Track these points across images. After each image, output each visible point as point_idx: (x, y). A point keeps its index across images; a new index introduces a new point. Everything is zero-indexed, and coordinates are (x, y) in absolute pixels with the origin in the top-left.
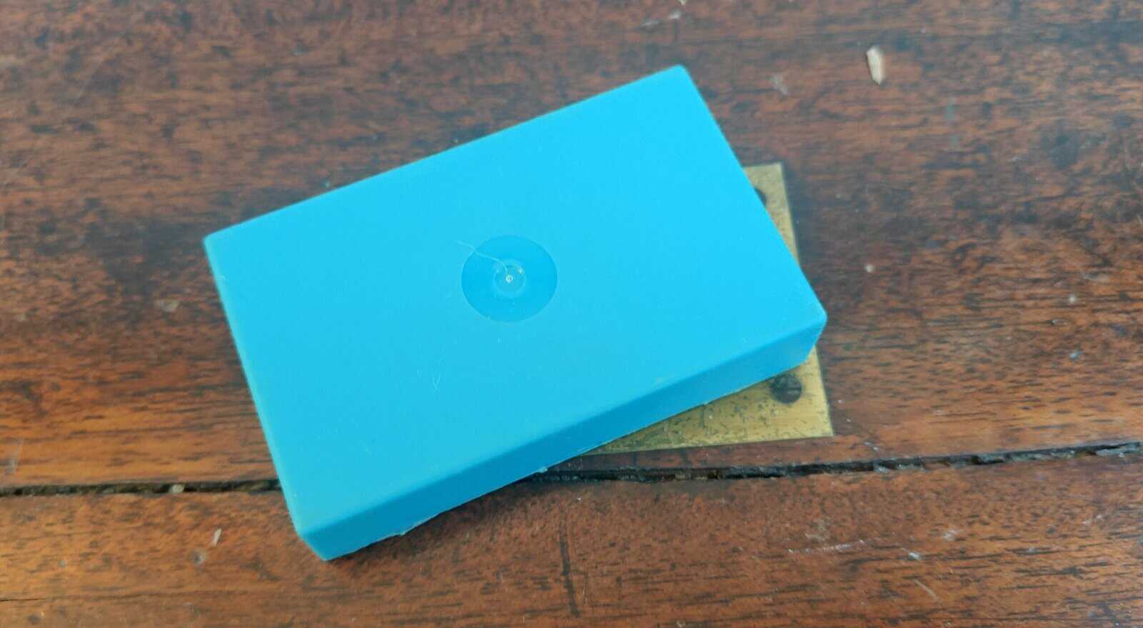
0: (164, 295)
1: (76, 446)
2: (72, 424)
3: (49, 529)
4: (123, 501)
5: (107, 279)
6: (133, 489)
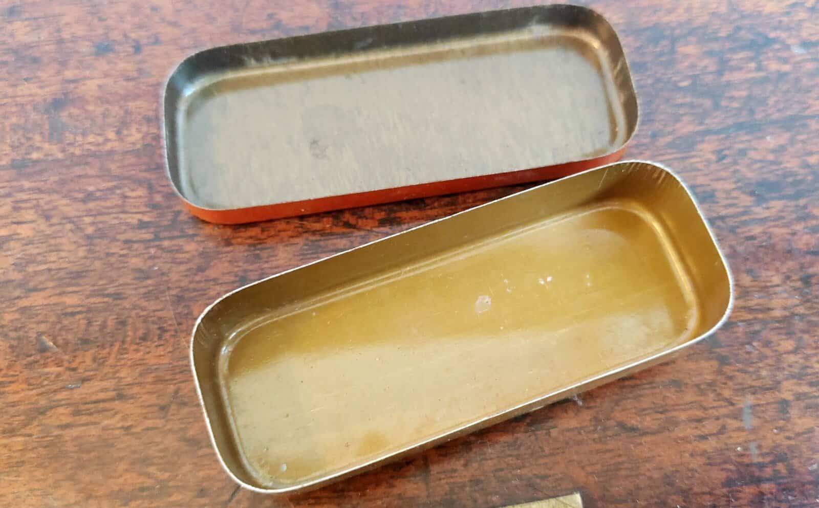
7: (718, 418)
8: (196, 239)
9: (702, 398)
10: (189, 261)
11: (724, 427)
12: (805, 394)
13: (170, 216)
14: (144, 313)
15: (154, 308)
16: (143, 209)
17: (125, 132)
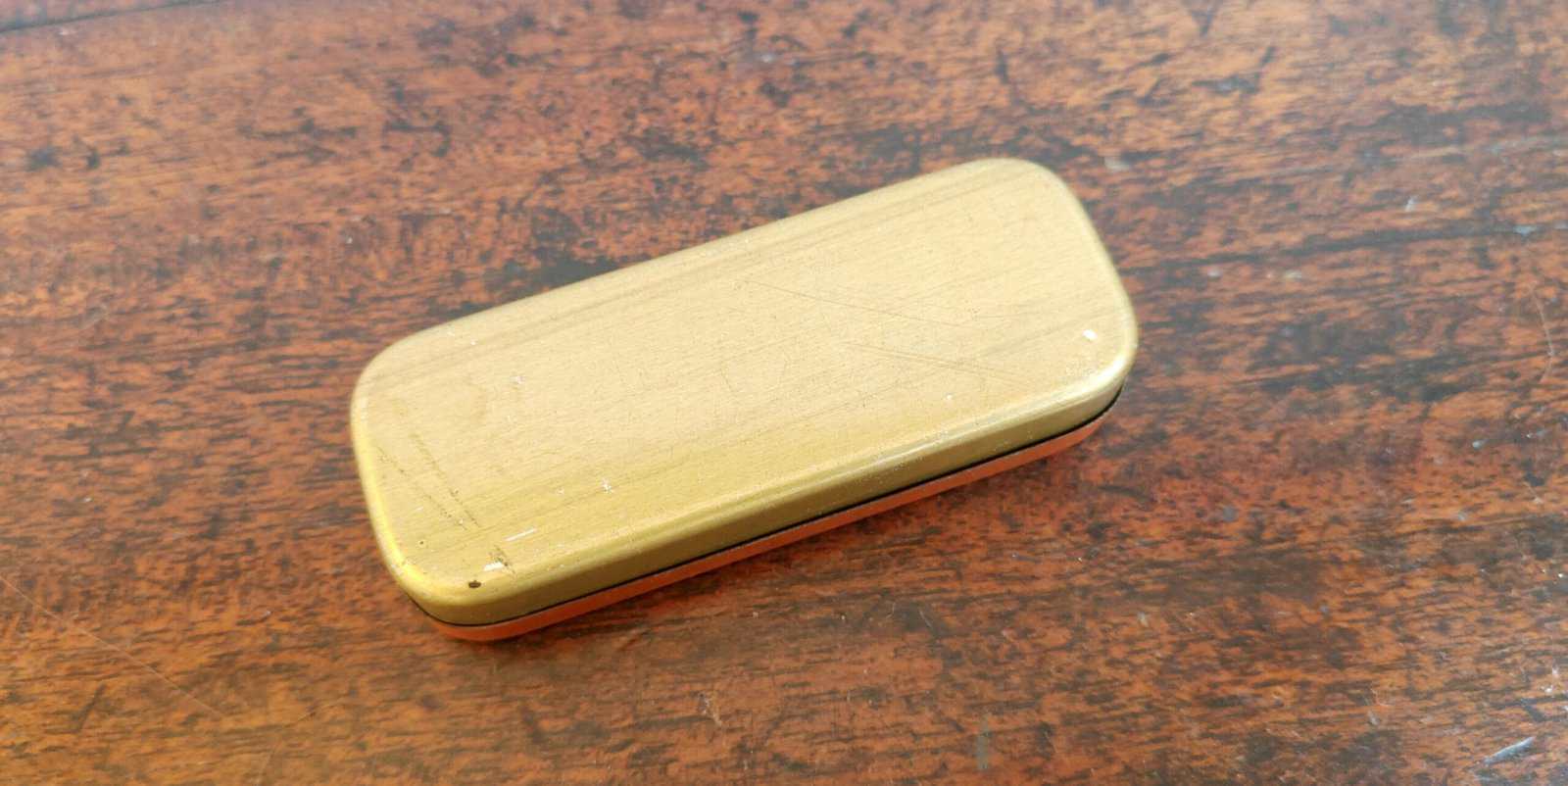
7: (935, 752)
8: (153, 455)
9: (911, 719)
10: (139, 489)
11: (944, 766)
12: (1081, 715)
13: (116, 420)
14: (63, 569)
15: (79, 560)
16: (77, 408)
17: (62, 289)
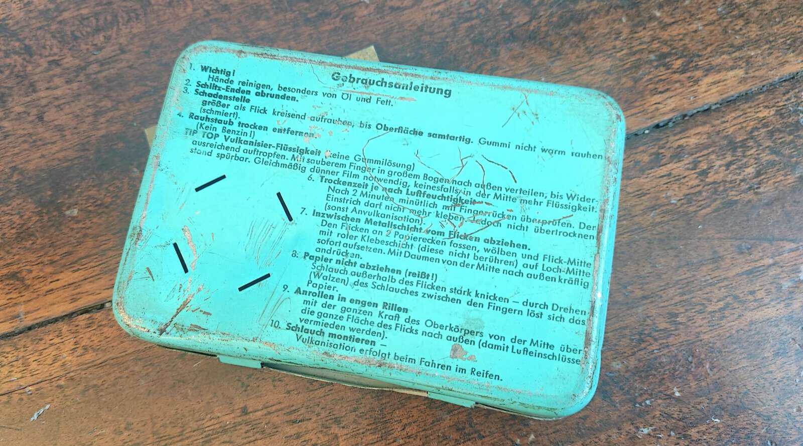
0: (69, 208)
1: (50, 298)
2: (45, 287)
3: (51, 342)
4: (83, 318)
5: (36, 208)
6: (86, 311)
